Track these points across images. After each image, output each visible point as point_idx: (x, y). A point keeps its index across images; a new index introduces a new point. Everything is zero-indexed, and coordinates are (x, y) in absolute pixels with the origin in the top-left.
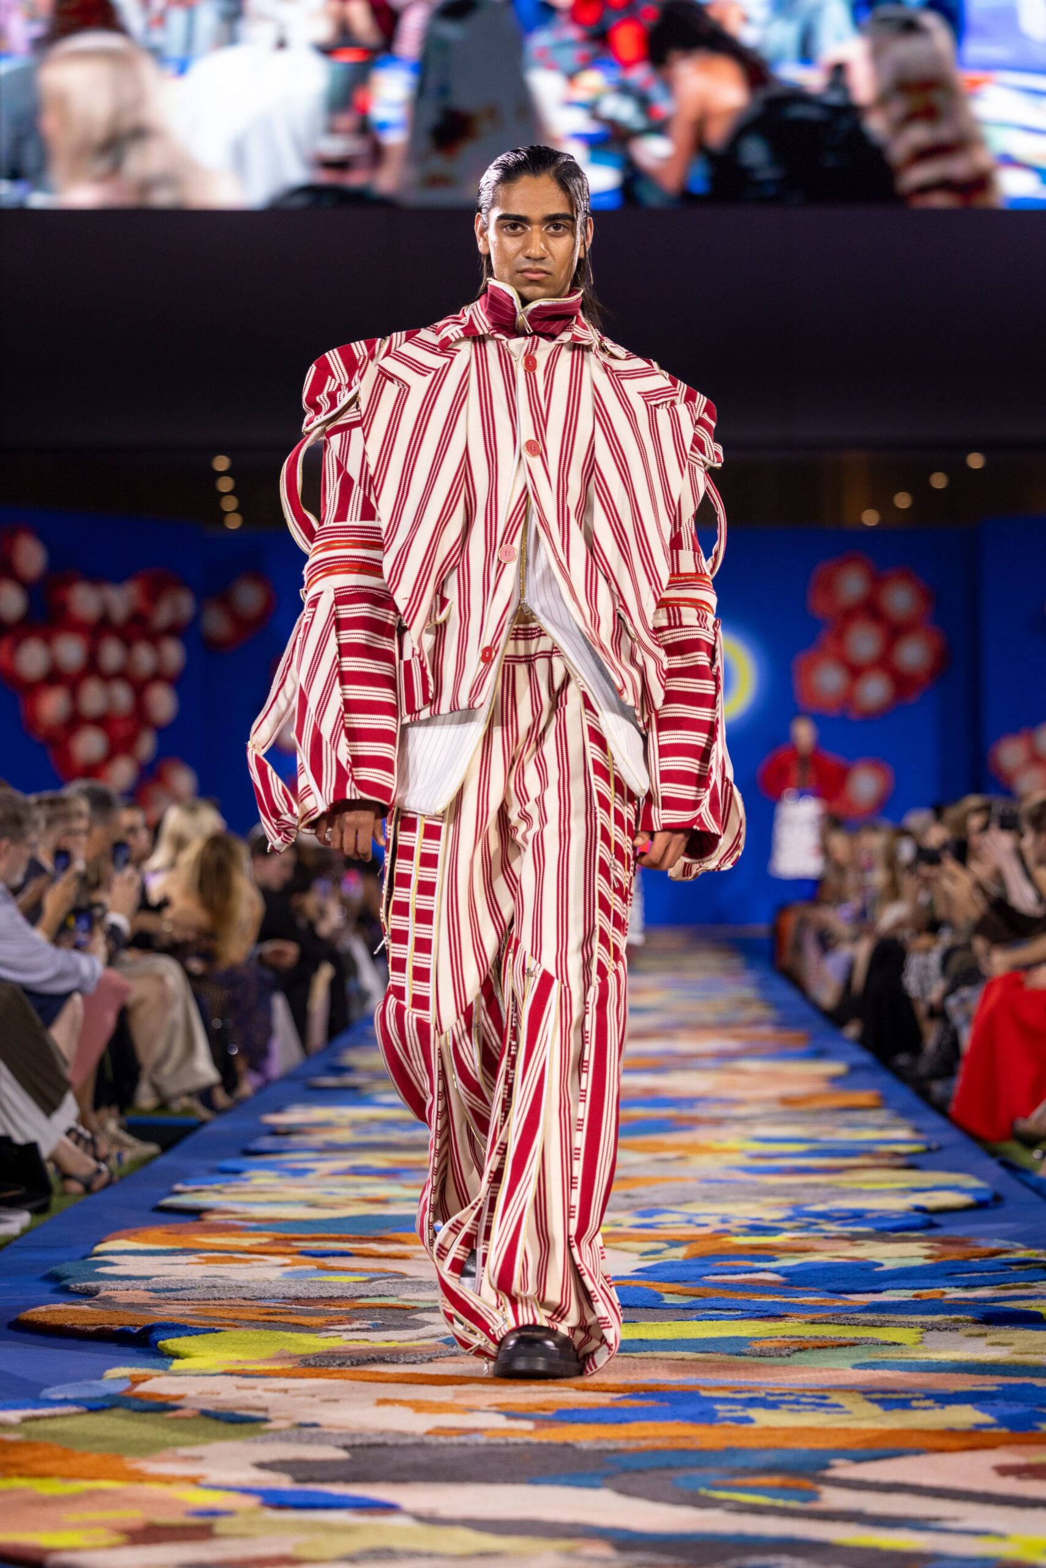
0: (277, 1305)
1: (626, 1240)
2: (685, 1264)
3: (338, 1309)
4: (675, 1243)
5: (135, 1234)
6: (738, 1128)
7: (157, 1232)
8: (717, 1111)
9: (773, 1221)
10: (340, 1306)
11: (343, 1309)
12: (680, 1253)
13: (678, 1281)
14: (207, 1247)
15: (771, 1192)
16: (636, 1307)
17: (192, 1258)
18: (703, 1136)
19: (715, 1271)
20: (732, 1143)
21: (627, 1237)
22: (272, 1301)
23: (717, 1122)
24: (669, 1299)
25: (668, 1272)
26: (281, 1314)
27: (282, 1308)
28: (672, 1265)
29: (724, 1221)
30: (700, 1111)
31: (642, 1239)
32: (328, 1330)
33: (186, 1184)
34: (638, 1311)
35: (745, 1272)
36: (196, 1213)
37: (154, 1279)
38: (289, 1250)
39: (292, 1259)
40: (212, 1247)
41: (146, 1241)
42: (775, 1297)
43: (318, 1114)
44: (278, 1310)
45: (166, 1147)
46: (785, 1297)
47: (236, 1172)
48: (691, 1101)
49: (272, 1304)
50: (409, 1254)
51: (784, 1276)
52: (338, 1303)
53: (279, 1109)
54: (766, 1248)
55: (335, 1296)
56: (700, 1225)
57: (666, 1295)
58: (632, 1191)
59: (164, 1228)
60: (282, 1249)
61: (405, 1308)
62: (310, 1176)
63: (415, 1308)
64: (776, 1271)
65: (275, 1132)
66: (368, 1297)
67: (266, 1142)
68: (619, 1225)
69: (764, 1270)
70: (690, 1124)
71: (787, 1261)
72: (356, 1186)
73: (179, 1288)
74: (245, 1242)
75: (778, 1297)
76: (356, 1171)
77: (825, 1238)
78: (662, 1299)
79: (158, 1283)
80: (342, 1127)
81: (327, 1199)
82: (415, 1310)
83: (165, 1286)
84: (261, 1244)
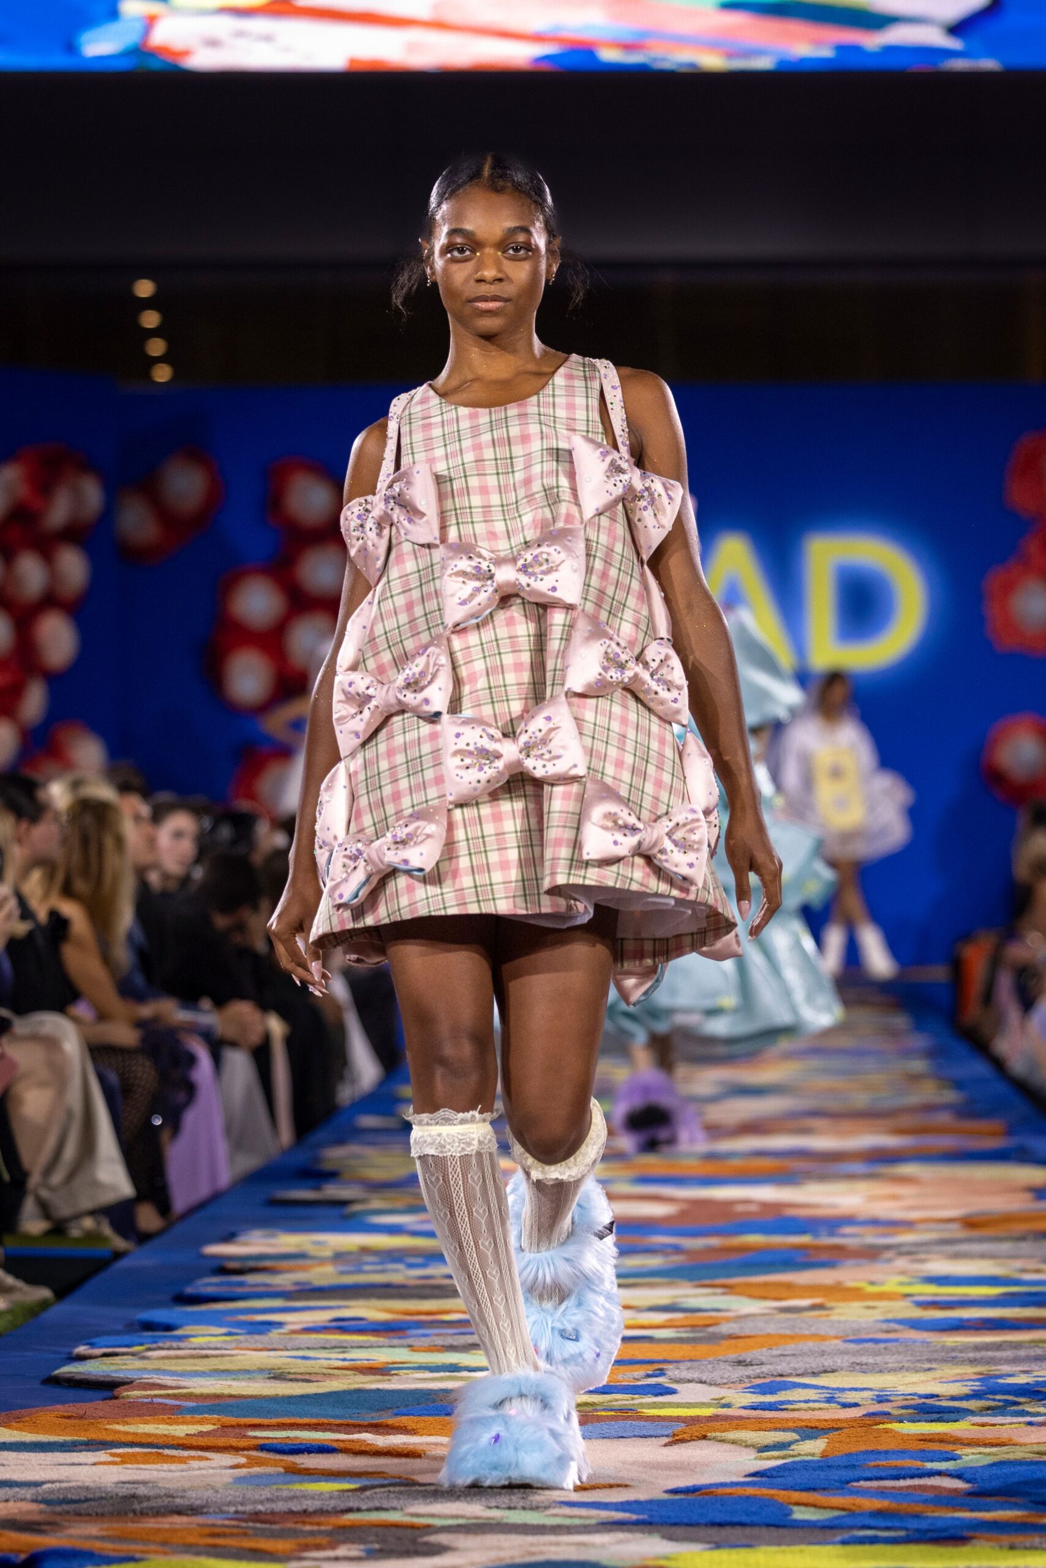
0: (227, 1522)
1: (737, 1428)
2: (825, 1464)
3: (315, 1528)
4: (810, 1431)
5: (18, 1419)
6: (901, 1263)
7: (50, 1414)
8: (871, 1238)
9: (953, 1398)
10: (318, 1524)
11: (323, 1528)
12: (813, 1448)
13: (814, 1489)
14: (123, 1439)
15: (950, 1357)
16: (752, 1525)
17: (102, 1456)
18: (848, 1275)
19: (869, 1475)
20: (892, 1284)
21: (738, 1423)
22: (218, 1516)
23: (871, 1254)
24: (800, 1514)
25: (804, 1477)
26: (231, 1535)
27: (234, 1527)
28: (805, 1466)
29: (881, 1400)
30: (850, 1237)
31: (761, 1425)
32: (300, 1559)
33: (92, 1345)
34: (756, 1531)
35: (912, 1477)
36: (108, 1387)
37: (46, 1486)
38: (243, 1443)
39: (248, 1457)
40: (130, 1438)
41: (35, 1428)
42: (955, 1511)
43: (288, 1242)
44: (227, 1530)
45: (61, 1294)
46: (972, 1510)
47: (169, 1328)
48: (834, 1223)
49: (220, 1522)
50: (419, 1448)
51: (968, 1481)
52: (316, 1519)
53: (229, 1237)
54: (941, 1439)
55: (311, 1509)
56: (845, 1406)
57: (795, 1508)
58: (748, 1356)
59: (61, 1409)
60: (234, 1442)
61: (413, 1527)
62: (274, 1334)
63: (428, 1526)
64: (958, 1475)
65: (222, 1268)
66: (359, 1510)
67: (209, 1284)
68: (728, 1406)
69: (939, 1473)
70: (834, 1256)
71: (971, 1457)
72: (343, 1347)
73: (83, 1498)
74: (180, 1431)
75: (960, 1510)
76: (341, 1326)
77: (1030, 1424)
78: (791, 1512)
79: (52, 1491)
80: (322, 1261)
81: (302, 1366)
82: (429, 1529)
83: (61, 1497)
84: (201, 1434)
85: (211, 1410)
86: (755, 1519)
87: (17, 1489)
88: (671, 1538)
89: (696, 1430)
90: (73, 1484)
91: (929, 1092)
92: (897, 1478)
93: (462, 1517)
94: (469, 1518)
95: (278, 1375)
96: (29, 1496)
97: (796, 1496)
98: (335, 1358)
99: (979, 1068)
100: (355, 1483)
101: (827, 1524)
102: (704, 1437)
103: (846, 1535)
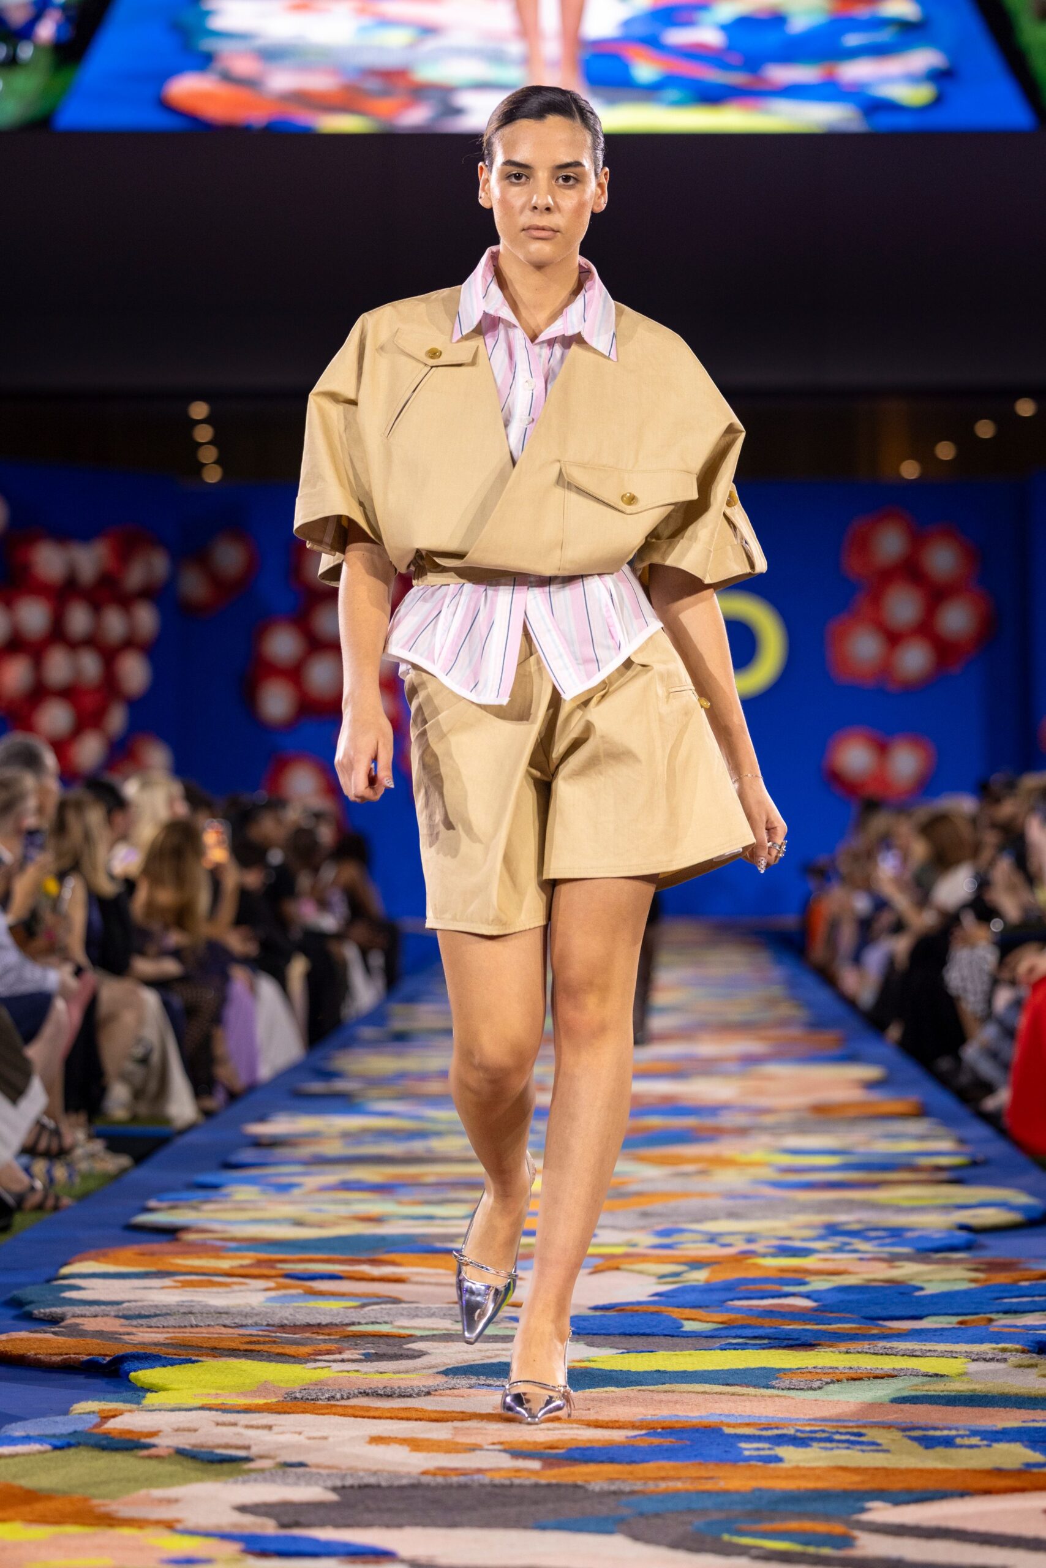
0: (260, 1333)
1: (644, 1261)
2: (708, 1288)
3: (327, 1337)
4: (696, 1264)
5: (105, 1255)
6: (765, 1139)
7: (129, 1252)
8: (742, 1120)
9: (804, 1240)
10: (329, 1334)
11: (332, 1337)
12: (700, 1276)
13: (700, 1307)
14: (184, 1270)
15: (803, 1208)
16: (653, 1335)
17: (167, 1282)
18: (726, 1148)
19: (741, 1295)
20: (758, 1156)
21: (643, 1258)
22: (254, 1328)
23: (742, 1132)
24: (689, 1326)
25: (690, 1298)
26: (264, 1343)
27: (266, 1336)
28: (693, 1289)
29: (750, 1240)
30: (727, 1120)
31: (661, 1260)
32: (316, 1361)
33: (160, 1200)
34: (656, 1339)
35: (773, 1297)
36: (171, 1233)
37: (125, 1305)
38: (273, 1272)
39: (276, 1283)
40: (189, 1270)
41: (116, 1262)
42: (806, 1324)
43: (304, 1123)
44: (261, 1339)
45: (139, 1159)
46: (817, 1324)
47: (215, 1187)
48: (714, 1110)
49: (255, 1332)
50: (404, 1276)
51: (816, 1301)
52: (327, 1331)
53: (262, 1119)
54: (796, 1270)
55: (324, 1323)
56: (724, 1245)
57: (685, 1323)
58: (649, 1208)
59: (137, 1248)
60: (266, 1271)
61: (400, 1336)
62: (296, 1192)
63: (411, 1336)
64: (807, 1296)
65: (258, 1143)
66: (359, 1323)
67: (247, 1155)
68: (634, 1245)
69: (793, 1295)
70: (713, 1135)
71: (819, 1284)
72: (347, 1202)
73: (153, 1314)
74: (225, 1264)
75: (809, 1324)
76: (347, 1186)
77: (861, 1259)
78: (682, 1326)
79: (129, 1309)
80: (330, 1137)
81: (315, 1217)
82: (411, 1338)
83: (137, 1313)
84: (242, 1266)
85: (248, 1249)
86: (655, 1330)
87: (103, 1307)
88: (590, 1344)
89: (611, 1263)
90: (145, 1303)
91: (786, 1010)
92: (762, 1298)
93: (437, 1329)
94: (442, 1330)
95: (299, 1223)
96: (113, 1313)
97: (688, 1312)
98: (343, 1210)
99: (823, 995)
100: (357, 1301)
101: (710, 1334)
102: (617, 1269)
103: (724, 1342)
